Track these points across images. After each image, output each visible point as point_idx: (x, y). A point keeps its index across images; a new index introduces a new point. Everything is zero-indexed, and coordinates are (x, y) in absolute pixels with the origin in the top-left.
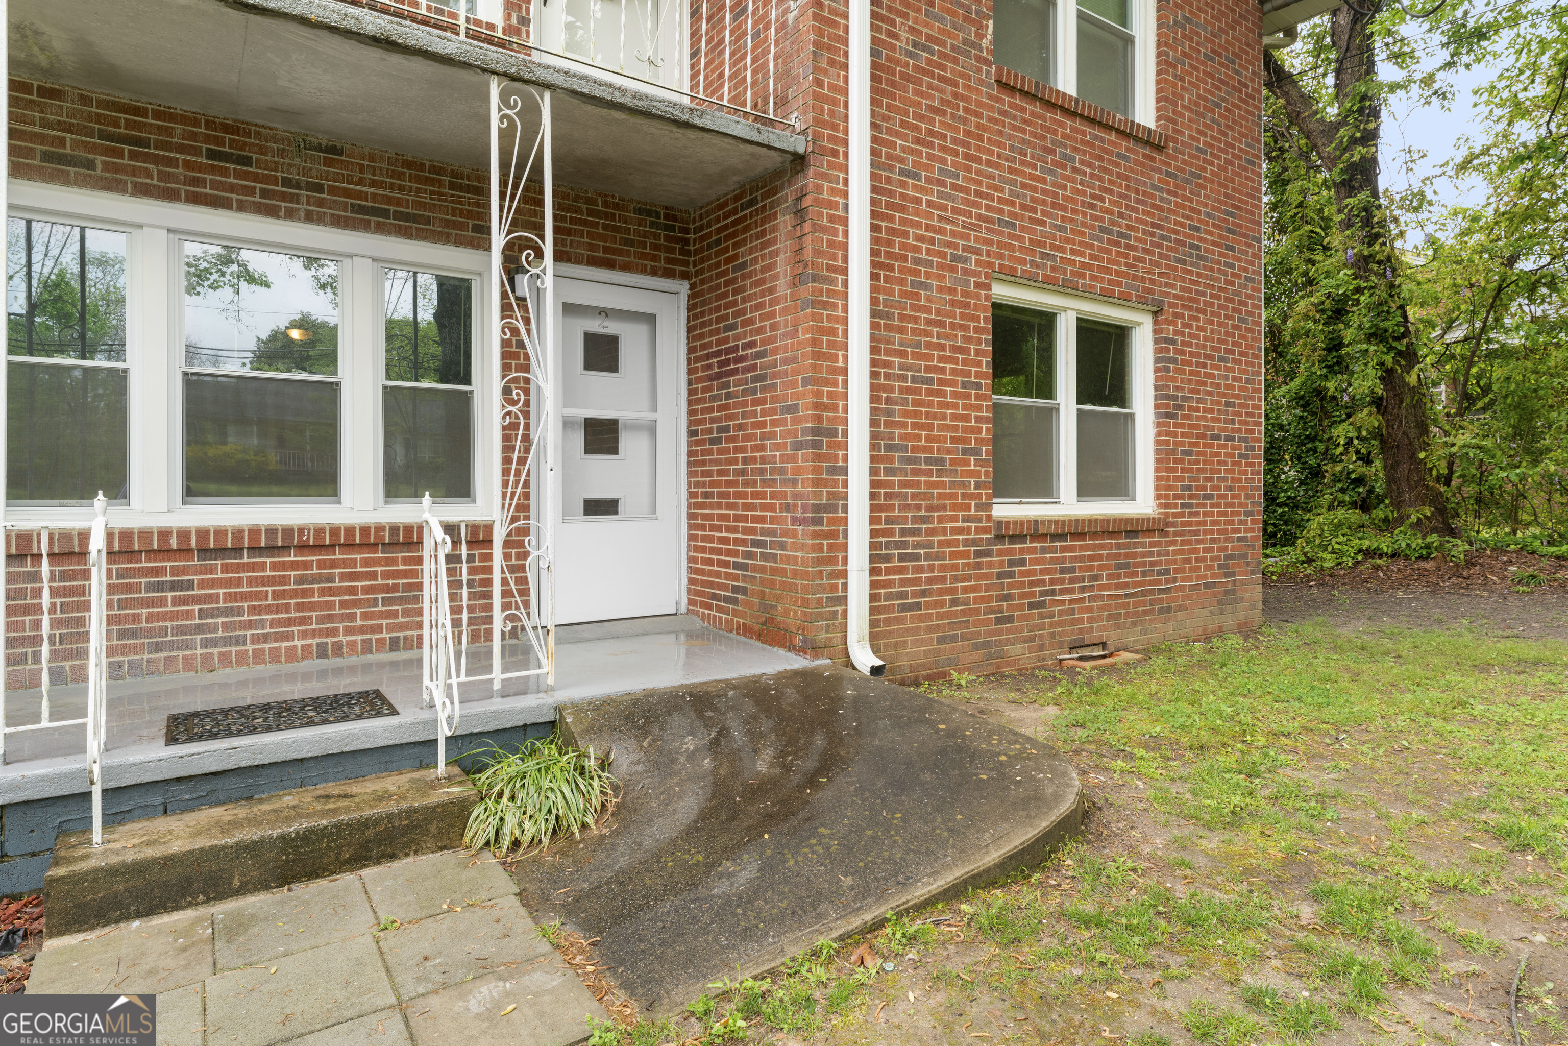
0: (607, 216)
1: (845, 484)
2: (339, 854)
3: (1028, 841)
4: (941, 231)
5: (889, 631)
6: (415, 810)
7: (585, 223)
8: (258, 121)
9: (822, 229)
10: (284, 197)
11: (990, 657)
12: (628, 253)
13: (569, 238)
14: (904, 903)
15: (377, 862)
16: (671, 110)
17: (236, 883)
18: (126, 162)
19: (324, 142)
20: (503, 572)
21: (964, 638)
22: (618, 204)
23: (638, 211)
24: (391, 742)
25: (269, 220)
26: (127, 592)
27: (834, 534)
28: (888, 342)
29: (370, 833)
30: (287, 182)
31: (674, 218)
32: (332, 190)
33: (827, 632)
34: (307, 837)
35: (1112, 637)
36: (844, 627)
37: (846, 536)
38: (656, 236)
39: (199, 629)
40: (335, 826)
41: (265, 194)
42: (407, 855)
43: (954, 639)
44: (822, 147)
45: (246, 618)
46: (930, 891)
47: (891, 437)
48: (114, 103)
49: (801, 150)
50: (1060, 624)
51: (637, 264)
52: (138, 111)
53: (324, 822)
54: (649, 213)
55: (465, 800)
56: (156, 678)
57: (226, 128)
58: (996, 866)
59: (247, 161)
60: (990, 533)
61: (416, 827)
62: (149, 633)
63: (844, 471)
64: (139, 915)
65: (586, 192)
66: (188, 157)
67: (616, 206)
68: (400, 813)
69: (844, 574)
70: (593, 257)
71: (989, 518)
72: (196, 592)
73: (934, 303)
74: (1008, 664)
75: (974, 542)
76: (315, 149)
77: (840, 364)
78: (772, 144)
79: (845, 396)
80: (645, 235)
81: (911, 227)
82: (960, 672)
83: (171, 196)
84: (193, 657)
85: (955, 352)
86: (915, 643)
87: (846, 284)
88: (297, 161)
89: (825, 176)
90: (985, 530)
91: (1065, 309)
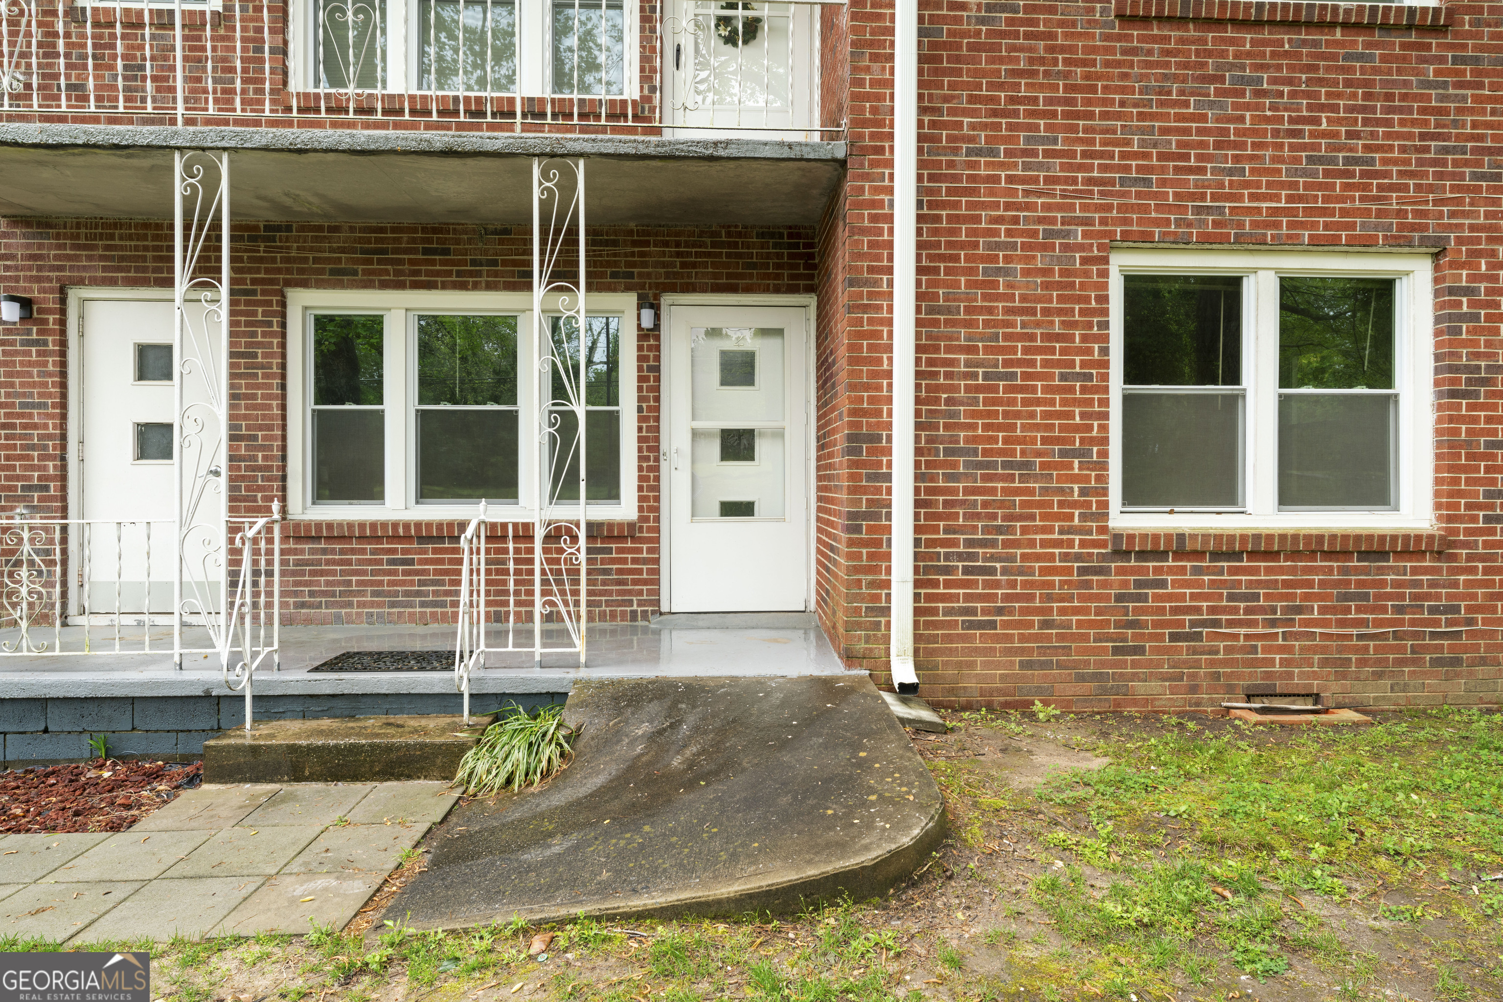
0: (729, 245)
1: (889, 491)
2: (372, 767)
3: (778, 884)
4: (1028, 207)
5: (950, 649)
6: (426, 745)
7: (709, 255)
8: (452, 221)
9: (863, 231)
10: (471, 274)
11: (1105, 691)
12: (751, 276)
13: (694, 271)
14: (614, 908)
15: (398, 779)
16: (694, 149)
17: (307, 773)
18: (375, 267)
19: (499, 227)
20: (542, 564)
21: (1060, 665)
22: (740, 232)
23: (760, 235)
24: (444, 691)
25: (464, 292)
26: (376, 565)
27: (878, 543)
28: (950, 339)
29: (393, 756)
30: (474, 263)
31: (799, 236)
32: (505, 263)
33: (866, 642)
34: (354, 749)
35: (1331, 690)
36: (887, 639)
37: (889, 545)
38: (779, 256)
39: (418, 594)
40: (370, 745)
41: (459, 274)
42: (419, 778)
43: (1044, 665)
44: (862, 148)
45: (447, 588)
46: (645, 905)
47: (955, 440)
48: (368, 227)
49: (840, 154)
50: (1225, 663)
51: (759, 285)
52: (382, 230)
53: (364, 742)
54: (772, 235)
55: (463, 744)
56: (392, 626)
57: (435, 230)
58: (729, 899)
59: (446, 252)
60: (1106, 547)
61: (427, 758)
62: (389, 594)
63: (888, 477)
64: (251, 781)
65: (711, 227)
66: (411, 256)
67: (740, 235)
68: (415, 745)
69: (887, 584)
70: (717, 284)
71: (1103, 530)
72: (416, 567)
73: (1019, 288)
74: (1135, 703)
75: (1078, 557)
76: (492, 233)
77: (885, 367)
78: (806, 157)
79: (889, 400)
80: (768, 256)
81: (983, 209)
82: (1046, 704)
83: (399, 285)
84: (414, 613)
85: (1050, 341)
86: (986, 665)
87: (890, 283)
88: (480, 245)
89: (866, 177)
90: (1102, 544)
91: (1255, 271)
